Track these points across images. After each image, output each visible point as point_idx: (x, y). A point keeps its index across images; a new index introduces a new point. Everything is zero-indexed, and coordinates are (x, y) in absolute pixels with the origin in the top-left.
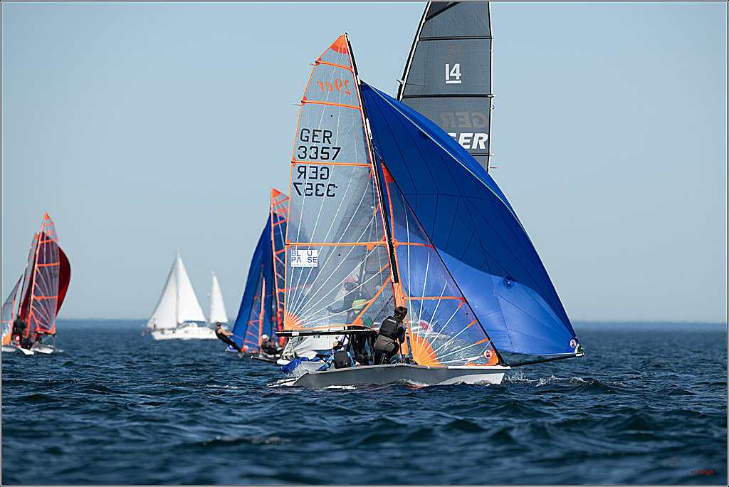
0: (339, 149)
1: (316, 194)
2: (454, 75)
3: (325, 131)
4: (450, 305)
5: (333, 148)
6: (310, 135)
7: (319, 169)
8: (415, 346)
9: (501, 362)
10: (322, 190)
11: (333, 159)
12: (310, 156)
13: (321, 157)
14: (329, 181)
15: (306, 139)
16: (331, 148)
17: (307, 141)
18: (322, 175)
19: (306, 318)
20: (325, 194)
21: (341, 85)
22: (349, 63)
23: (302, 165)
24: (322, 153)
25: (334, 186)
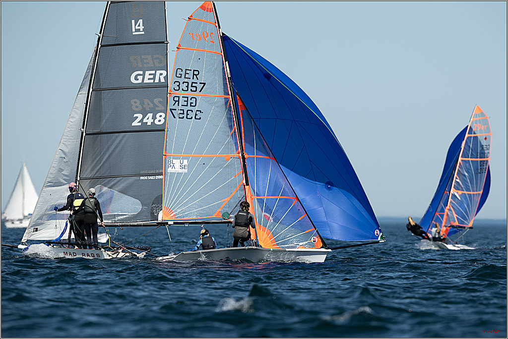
0: (205, 84)
1: (187, 118)
2: (139, 28)
3: (194, 71)
4: (285, 203)
5: (200, 83)
6: (183, 73)
7: (189, 99)
8: (260, 234)
9: (324, 246)
10: (191, 115)
11: (200, 91)
12: (183, 89)
13: (191, 90)
14: (197, 108)
15: (180, 76)
16: (198, 83)
17: (181, 77)
18: (191, 103)
19: (179, 211)
20: (194, 118)
21: (207, 36)
22: (214, 20)
23: (176, 95)
24: (192, 86)
25: (200, 111)
